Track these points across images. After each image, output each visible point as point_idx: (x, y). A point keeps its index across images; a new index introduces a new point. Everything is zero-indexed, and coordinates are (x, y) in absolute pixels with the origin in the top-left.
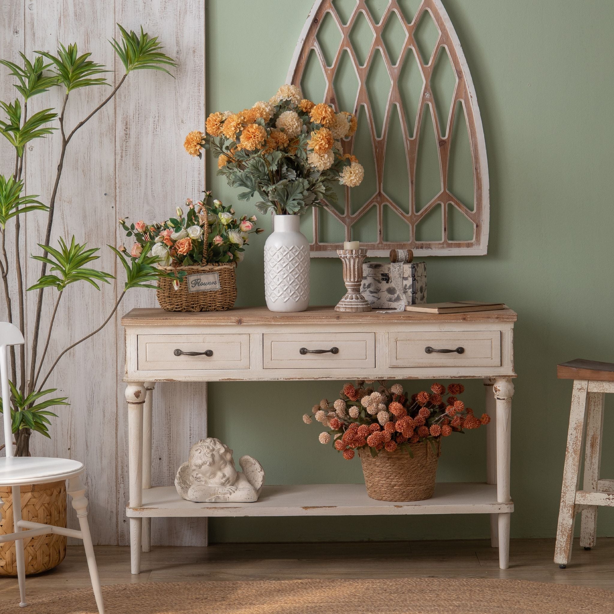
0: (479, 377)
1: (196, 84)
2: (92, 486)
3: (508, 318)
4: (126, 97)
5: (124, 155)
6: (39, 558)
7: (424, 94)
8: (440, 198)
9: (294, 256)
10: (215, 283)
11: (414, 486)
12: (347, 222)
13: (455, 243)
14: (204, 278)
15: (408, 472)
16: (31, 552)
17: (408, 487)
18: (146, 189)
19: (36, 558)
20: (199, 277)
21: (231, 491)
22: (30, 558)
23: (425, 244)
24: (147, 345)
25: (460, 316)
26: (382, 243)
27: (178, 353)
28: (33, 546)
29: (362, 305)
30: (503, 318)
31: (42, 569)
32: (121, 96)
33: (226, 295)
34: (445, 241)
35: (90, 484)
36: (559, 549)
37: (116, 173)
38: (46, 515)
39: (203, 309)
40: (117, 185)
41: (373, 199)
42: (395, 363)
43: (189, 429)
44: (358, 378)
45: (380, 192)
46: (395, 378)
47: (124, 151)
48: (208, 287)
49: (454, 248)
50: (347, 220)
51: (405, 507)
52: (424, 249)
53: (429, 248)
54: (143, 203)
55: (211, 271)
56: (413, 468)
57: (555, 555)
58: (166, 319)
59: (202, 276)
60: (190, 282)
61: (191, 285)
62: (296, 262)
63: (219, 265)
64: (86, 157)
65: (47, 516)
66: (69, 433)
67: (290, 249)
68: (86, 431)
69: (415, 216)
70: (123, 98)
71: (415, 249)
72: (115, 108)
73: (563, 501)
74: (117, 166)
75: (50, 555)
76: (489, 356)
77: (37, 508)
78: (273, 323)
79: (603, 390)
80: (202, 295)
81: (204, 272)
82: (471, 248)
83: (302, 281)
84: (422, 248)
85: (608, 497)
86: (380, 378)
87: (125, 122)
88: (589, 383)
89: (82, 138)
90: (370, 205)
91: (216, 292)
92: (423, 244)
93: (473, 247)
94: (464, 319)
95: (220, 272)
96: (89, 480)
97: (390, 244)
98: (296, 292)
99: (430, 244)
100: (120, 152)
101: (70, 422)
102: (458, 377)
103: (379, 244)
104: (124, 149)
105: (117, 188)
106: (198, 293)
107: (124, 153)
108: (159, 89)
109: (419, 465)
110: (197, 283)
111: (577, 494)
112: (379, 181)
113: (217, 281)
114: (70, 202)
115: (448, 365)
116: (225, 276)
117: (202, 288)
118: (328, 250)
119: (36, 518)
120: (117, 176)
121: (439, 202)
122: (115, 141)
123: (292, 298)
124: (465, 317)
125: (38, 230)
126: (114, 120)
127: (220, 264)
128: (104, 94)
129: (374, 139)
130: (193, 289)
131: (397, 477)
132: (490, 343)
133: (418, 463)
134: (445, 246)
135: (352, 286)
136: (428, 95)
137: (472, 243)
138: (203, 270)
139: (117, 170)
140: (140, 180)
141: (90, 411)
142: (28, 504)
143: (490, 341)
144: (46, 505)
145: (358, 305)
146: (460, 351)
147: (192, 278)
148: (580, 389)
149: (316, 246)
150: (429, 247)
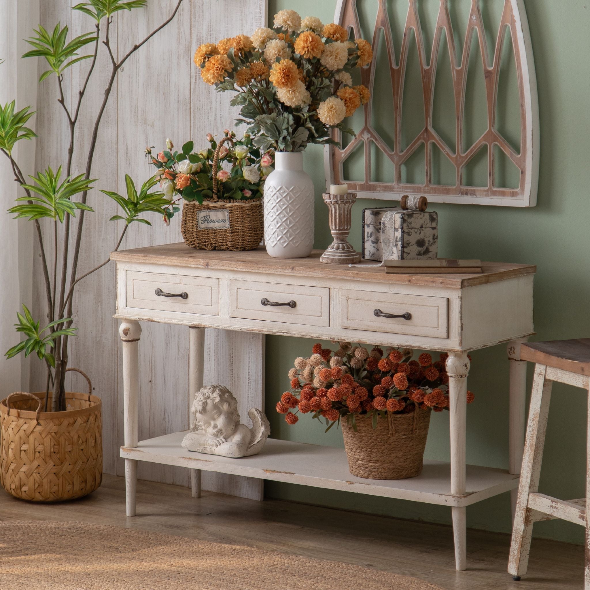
0: (425, 348)
1: (258, 4)
2: (169, 422)
3: (451, 284)
4: (200, 16)
5: (197, 78)
6: (46, 486)
7: (471, 17)
8: (486, 138)
9: (282, 198)
10: (224, 221)
11: (377, 463)
12: (395, 160)
13: (499, 191)
14: (214, 215)
15: (368, 446)
16: (37, 479)
17: (370, 463)
18: (216, 115)
19: (43, 485)
20: (208, 214)
21: (218, 444)
22: (37, 485)
23: (470, 190)
24: (134, 281)
25: (405, 277)
26: (428, 186)
27: (159, 292)
28: (39, 473)
29: (341, 256)
30: (447, 284)
31: (52, 498)
32: (196, 15)
33: (238, 235)
34: (490, 188)
35: (167, 420)
36: (512, 557)
37: (190, 97)
38: (52, 444)
39: (217, 248)
40: (192, 110)
41: (420, 136)
42: (347, 323)
43: (247, 374)
44: (312, 337)
45: (426, 128)
46: (345, 340)
47: (198, 74)
48: (217, 225)
49: (499, 196)
50: (396, 159)
51: (356, 485)
52: (469, 196)
53: (474, 195)
54: (213, 130)
55: (223, 208)
56: (373, 442)
57: (509, 564)
58: (146, 256)
59: (211, 213)
60: (200, 218)
61: (200, 221)
62: (284, 204)
63: (230, 202)
64: (166, 80)
65: (55, 445)
66: (150, 365)
67: (278, 189)
68: (164, 365)
69: (461, 157)
70: (197, 18)
71: (460, 195)
72: (191, 29)
73: (519, 502)
74: (192, 90)
75: (59, 485)
76: (436, 325)
77: (43, 436)
78: (235, 269)
79: (557, 378)
80: (212, 233)
81: (215, 208)
82: (516, 198)
83: (291, 225)
84: (467, 194)
85: (552, 504)
86: (332, 339)
87: (199, 43)
88: (548, 368)
89: (164, 60)
90: (417, 142)
91: (226, 230)
92: (467, 189)
93: (518, 196)
94: (410, 281)
95: (230, 209)
96: (166, 416)
97: (436, 188)
98: (284, 236)
99: (474, 190)
100: (194, 74)
101: (151, 354)
102: (404, 346)
103: (425, 186)
104: (198, 72)
105: (192, 112)
106: (208, 231)
107: (197, 76)
108: (227, 9)
109: (378, 440)
110: (206, 219)
111: (530, 497)
112: (426, 116)
113: (227, 219)
114: (153, 126)
115: (397, 331)
116: (237, 214)
117: (211, 225)
118: (378, 190)
119: (41, 446)
120: (192, 100)
121: (485, 142)
122: (191, 64)
123: (280, 243)
124: (410, 278)
125: (127, 154)
126: (190, 40)
127: (232, 200)
128: (182, 13)
129: (422, 68)
130: (203, 226)
131: (358, 451)
132: (437, 311)
133: (377, 438)
134: (489, 193)
135: (337, 234)
136: (474, 18)
137: (517, 192)
138: (214, 207)
139: (191, 94)
140: (211, 105)
141: (167, 344)
142: (35, 430)
143: (436, 308)
144: (53, 434)
145: (335, 256)
146: (408, 317)
147: (202, 214)
148: (540, 374)
149: (366, 186)
150: (473, 193)
